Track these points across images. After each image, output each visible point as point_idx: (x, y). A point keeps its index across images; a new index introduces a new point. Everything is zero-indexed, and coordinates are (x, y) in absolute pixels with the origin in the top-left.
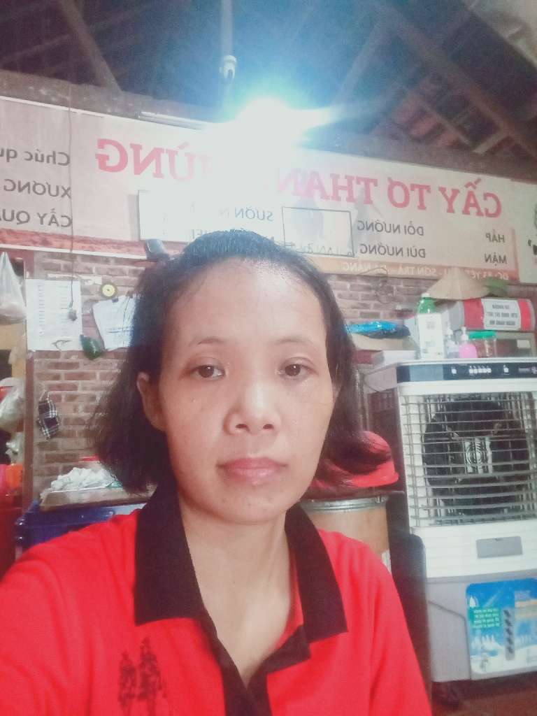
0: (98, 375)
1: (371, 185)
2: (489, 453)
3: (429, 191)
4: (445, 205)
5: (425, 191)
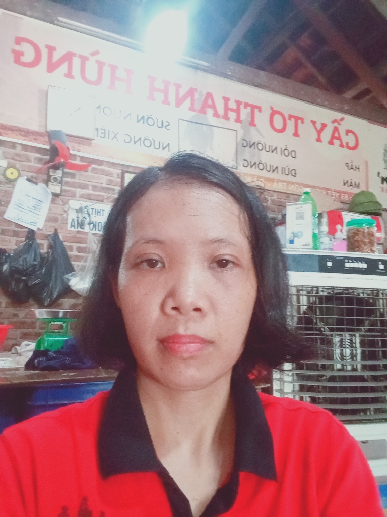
1: (256, 110)
2: (359, 351)
3: (303, 122)
4: (315, 135)
5: (299, 121)
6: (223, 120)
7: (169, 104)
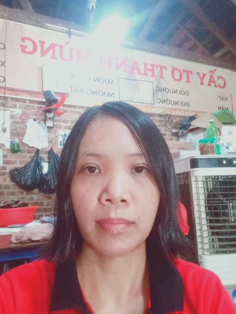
0: (18, 162)
3: (192, 74)
4: (199, 81)
5: (190, 74)
6: (144, 76)
7: (112, 69)
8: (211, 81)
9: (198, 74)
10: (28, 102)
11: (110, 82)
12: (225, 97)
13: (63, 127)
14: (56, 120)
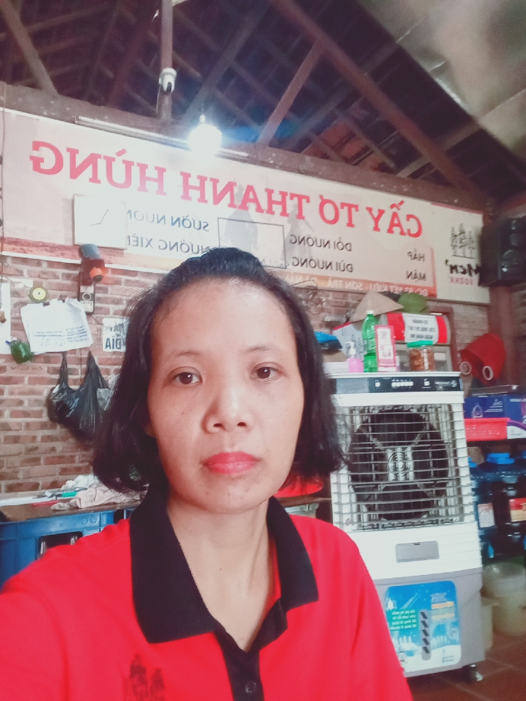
0: (26, 380)
2: (410, 464)
3: (357, 210)
4: (372, 224)
5: (353, 209)
6: (267, 215)
7: (206, 202)
8: (394, 223)
9: (370, 210)
10: (45, 265)
11: (203, 226)
12: (420, 254)
13: (111, 312)
14: (100, 300)
